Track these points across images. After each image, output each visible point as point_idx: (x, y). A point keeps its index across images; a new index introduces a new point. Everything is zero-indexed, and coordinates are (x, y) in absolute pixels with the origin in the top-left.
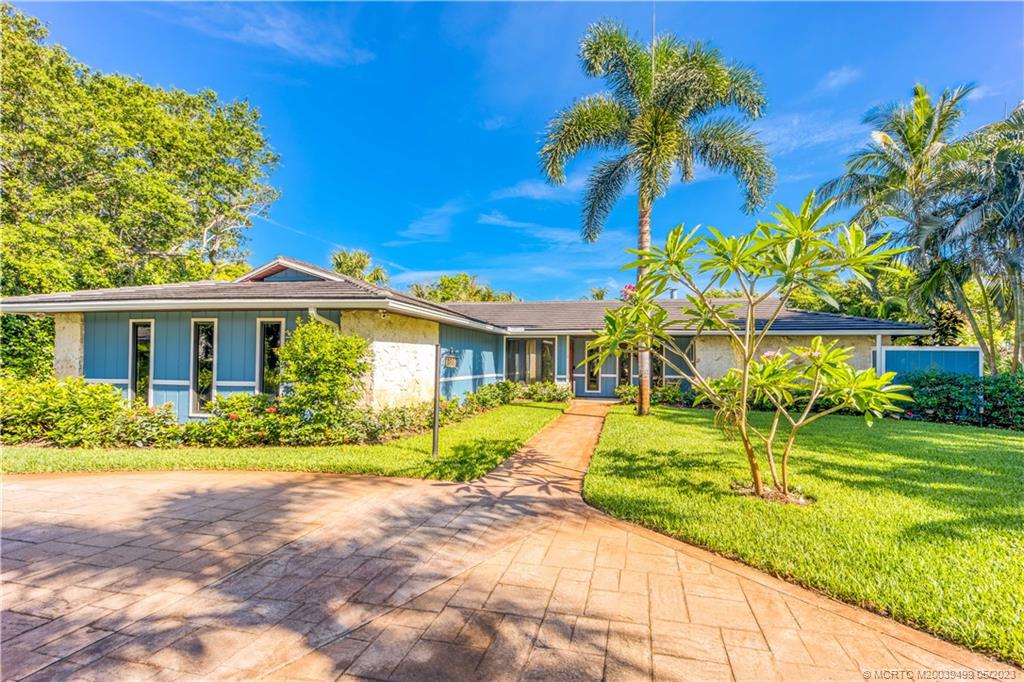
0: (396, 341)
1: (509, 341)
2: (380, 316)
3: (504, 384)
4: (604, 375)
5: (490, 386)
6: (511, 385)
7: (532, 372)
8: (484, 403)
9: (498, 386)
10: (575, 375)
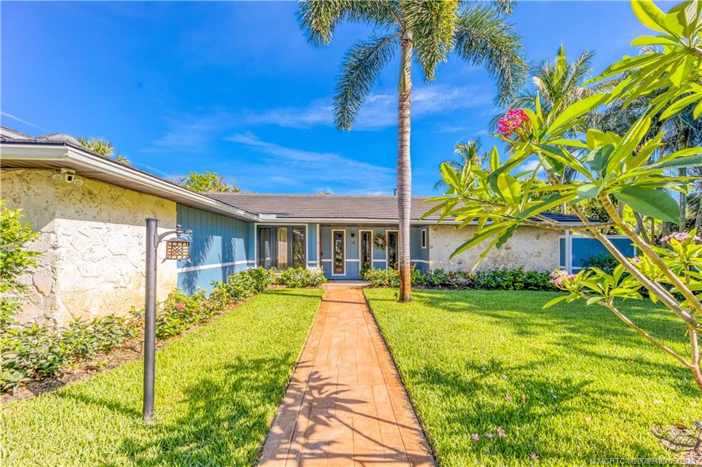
0: (103, 221)
1: (260, 229)
2: (63, 176)
3: (257, 271)
4: (348, 260)
5: (242, 273)
6: (264, 272)
7: (283, 257)
8: (236, 295)
9: (250, 274)
10: (323, 260)
